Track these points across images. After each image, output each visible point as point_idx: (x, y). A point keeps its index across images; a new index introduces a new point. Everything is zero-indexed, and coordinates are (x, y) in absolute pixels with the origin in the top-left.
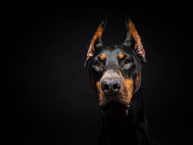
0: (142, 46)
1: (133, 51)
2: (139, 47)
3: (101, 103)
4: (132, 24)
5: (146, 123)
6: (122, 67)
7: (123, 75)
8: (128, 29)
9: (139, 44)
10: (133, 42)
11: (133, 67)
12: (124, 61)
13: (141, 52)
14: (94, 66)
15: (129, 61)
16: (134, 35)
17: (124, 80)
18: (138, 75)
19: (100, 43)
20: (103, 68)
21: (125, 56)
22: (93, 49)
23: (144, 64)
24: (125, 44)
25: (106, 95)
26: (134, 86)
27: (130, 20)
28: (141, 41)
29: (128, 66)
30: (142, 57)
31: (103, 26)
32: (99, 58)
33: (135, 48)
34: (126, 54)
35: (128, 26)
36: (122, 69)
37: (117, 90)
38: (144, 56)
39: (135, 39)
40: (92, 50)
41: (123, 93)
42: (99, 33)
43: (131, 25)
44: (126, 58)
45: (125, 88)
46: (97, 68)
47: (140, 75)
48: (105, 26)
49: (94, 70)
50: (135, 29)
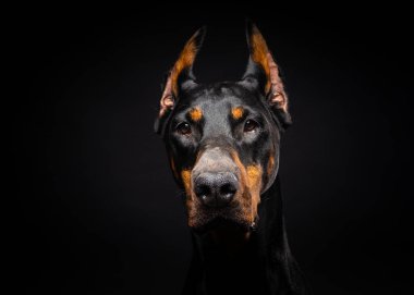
0: (281, 85)
1: (263, 99)
2: (276, 88)
3: (192, 222)
4: (261, 37)
5: (288, 250)
6: (239, 139)
7: (241, 159)
8: (252, 48)
9: (274, 82)
10: (262, 77)
11: (263, 137)
12: (243, 125)
13: (278, 99)
14: (176, 134)
15: (253, 124)
16: (265, 63)
17: (244, 171)
18: (274, 153)
19: (190, 78)
20: (197, 140)
21: (246, 113)
22: (175, 91)
23: (285, 126)
24: (245, 83)
25: (203, 207)
26: (265, 178)
27: (255, 29)
28: (280, 75)
29: (251, 136)
30: (282, 110)
31: (197, 41)
32: (188, 116)
33: (267, 91)
34: (247, 107)
35: (251, 41)
36: (240, 143)
37: (228, 196)
38: (285, 107)
39: (267, 71)
40: (172, 92)
41: (242, 201)
42: (189, 56)
43: (258, 40)
44: (248, 118)
45: (246, 188)
46: (184, 139)
47: (278, 152)
48: (201, 42)
49: (177, 142)
50: (266, 48)
